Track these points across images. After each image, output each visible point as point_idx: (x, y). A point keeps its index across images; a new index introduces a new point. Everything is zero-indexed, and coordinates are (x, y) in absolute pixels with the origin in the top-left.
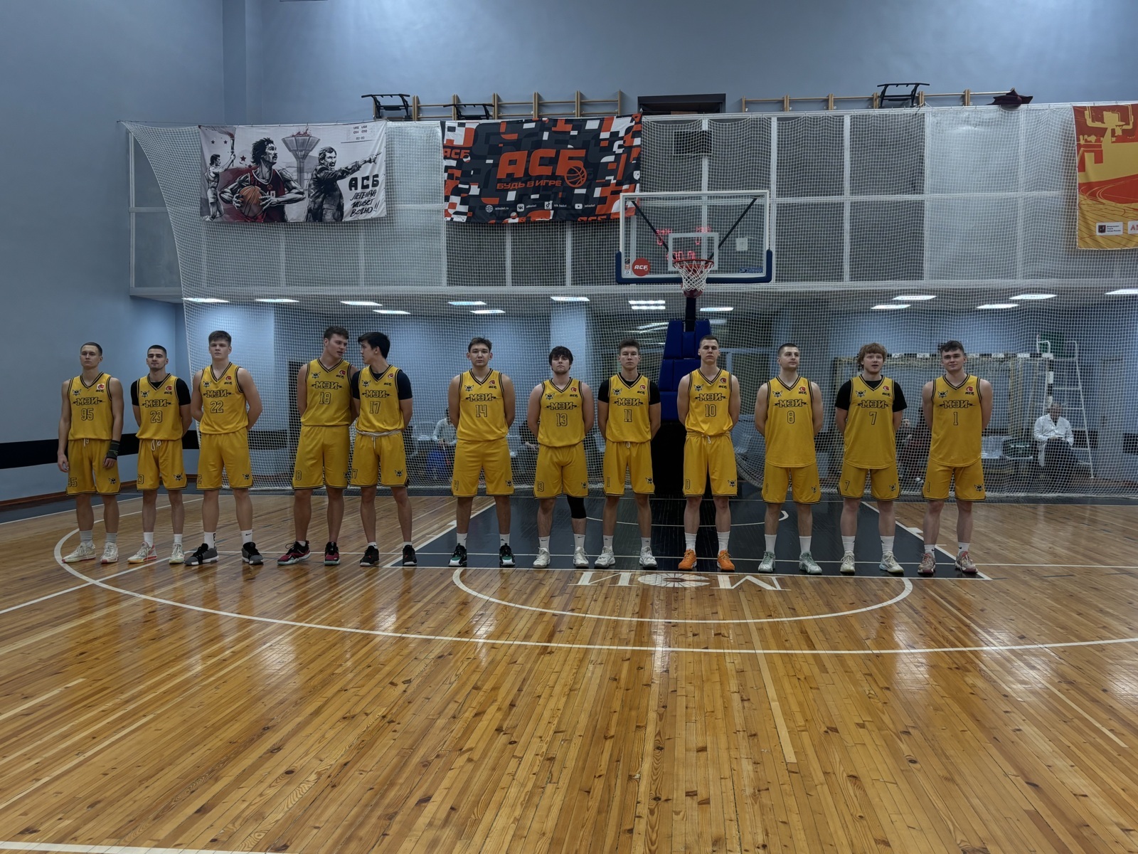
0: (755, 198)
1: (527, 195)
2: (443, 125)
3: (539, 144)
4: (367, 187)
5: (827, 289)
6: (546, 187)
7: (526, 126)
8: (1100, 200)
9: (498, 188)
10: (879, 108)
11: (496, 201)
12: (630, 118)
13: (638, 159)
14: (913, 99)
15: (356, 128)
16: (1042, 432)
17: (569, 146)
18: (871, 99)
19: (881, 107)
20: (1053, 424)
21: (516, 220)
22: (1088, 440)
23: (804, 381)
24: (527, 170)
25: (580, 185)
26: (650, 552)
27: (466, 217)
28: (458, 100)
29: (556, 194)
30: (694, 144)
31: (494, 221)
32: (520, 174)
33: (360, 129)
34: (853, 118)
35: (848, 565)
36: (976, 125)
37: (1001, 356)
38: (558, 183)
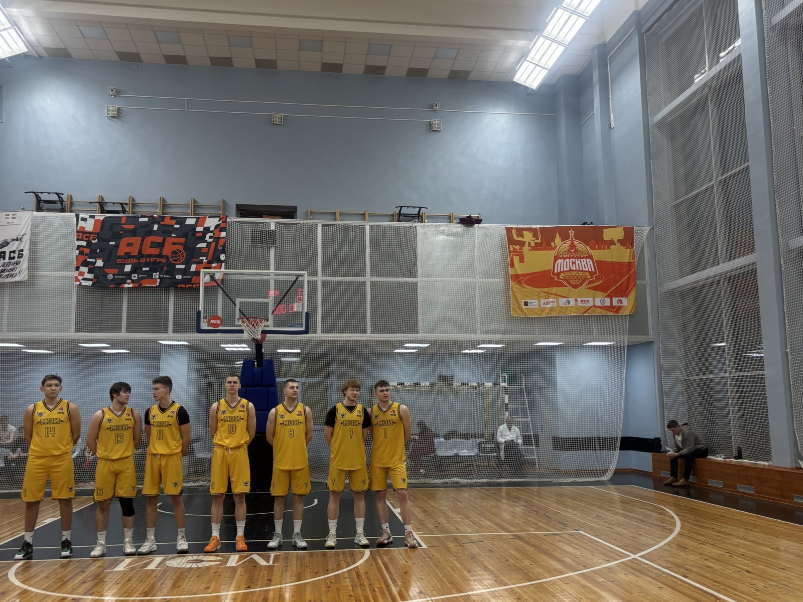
0: (298, 276)
1: (140, 268)
2: (77, 216)
3: (151, 233)
4: (14, 258)
5: (355, 339)
6: (155, 263)
7: (141, 220)
8: (524, 285)
9: (118, 262)
10: (398, 221)
11: (116, 271)
12: (218, 219)
13: (224, 246)
14: (419, 217)
15: (7, 215)
16: (502, 436)
17: (173, 235)
18: (393, 215)
19: (399, 221)
20: (509, 431)
21: (131, 286)
22: (533, 439)
23: (301, 406)
24: (140, 250)
25: (180, 262)
26: (185, 539)
27: (91, 282)
28: (102, 198)
29: (162, 268)
30: (265, 239)
31: (114, 286)
32: (136, 253)
33: (11, 216)
34: (371, 227)
35: (331, 542)
36: (448, 236)
37: (475, 384)
38: (163, 260)
